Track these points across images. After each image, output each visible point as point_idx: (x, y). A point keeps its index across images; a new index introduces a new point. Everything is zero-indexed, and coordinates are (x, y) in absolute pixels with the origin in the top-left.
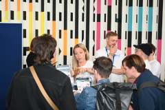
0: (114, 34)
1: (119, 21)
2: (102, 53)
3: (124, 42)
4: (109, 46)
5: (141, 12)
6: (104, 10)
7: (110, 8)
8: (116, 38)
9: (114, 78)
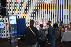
0: (43, 19)
1: (44, 17)
2: (41, 23)
3: (45, 21)
4: (42, 22)
5: (48, 15)
6: (41, 15)
7: (42, 14)
8: (43, 20)
9: (44, 28)
